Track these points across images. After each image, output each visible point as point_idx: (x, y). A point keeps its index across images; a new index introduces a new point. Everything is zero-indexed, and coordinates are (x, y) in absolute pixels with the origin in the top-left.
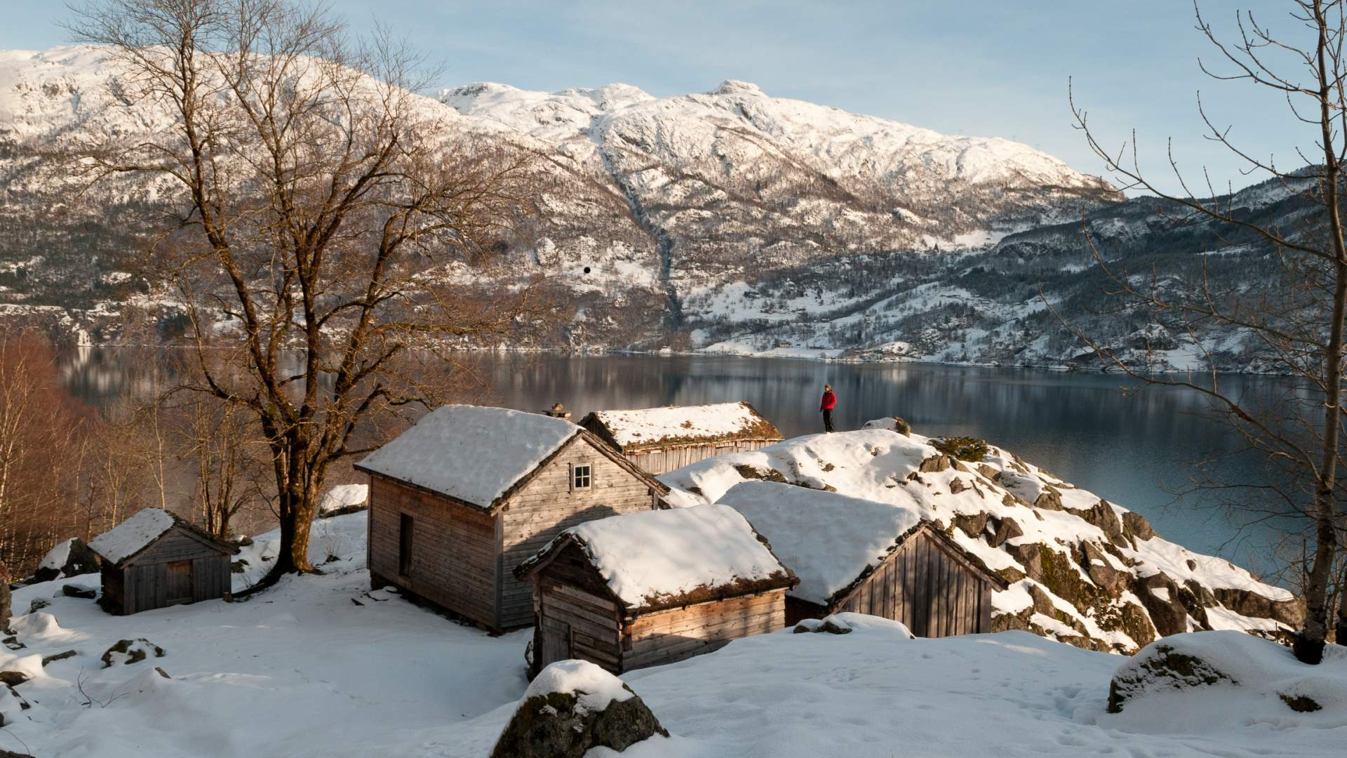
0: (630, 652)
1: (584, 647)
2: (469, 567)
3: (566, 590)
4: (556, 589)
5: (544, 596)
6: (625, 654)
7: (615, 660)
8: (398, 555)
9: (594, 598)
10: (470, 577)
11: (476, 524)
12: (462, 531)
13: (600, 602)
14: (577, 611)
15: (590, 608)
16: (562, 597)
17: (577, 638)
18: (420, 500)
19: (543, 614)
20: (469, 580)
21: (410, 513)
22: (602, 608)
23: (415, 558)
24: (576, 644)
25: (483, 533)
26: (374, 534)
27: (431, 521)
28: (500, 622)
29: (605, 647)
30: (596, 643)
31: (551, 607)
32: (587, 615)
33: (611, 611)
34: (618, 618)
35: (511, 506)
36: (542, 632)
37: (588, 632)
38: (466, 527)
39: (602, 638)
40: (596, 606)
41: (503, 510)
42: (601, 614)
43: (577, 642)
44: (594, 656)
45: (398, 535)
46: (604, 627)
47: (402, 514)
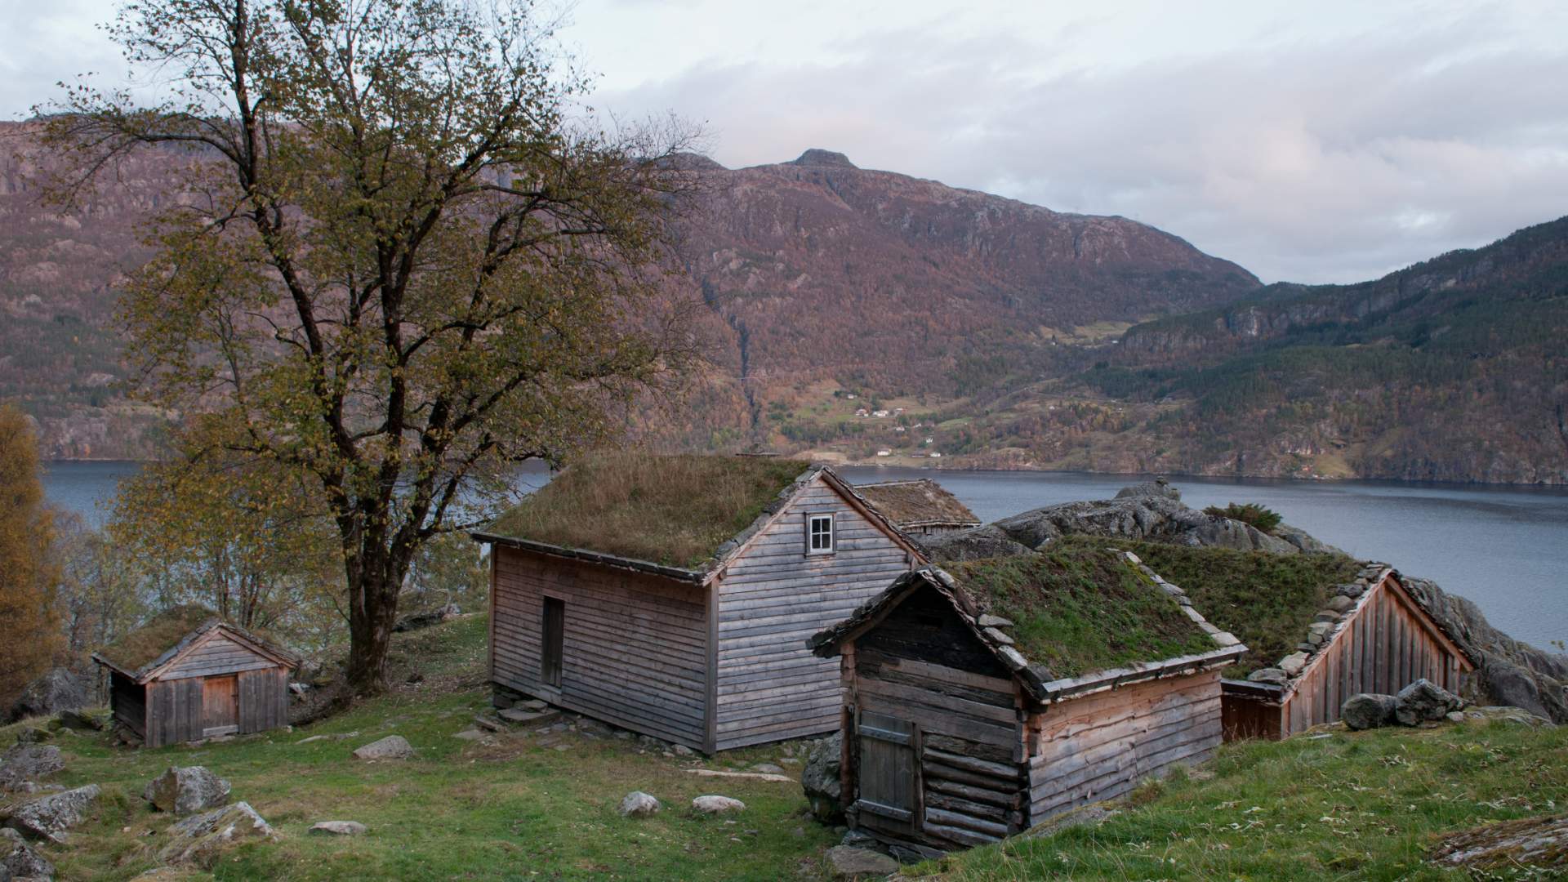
0: (1040, 759)
1: (946, 756)
3: (906, 666)
4: (885, 668)
5: (861, 680)
6: (1034, 761)
7: (1013, 773)
8: (540, 657)
9: (967, 674)
10: (661, 681)
11: (672, 601)
12: (646, 614)
13: (977, 680)
14: (931, 697)
15: (958, 692)
17: (931, 740)
18: (577, 576)
19: (862, 709)
20: (660, 685)
21: (559, 596)
22: (981, 690)
23: (567, 659)
24: (928, 752)
25: (686, 614)
27: (596, 603)
28: (715, 742)
29: (989, 753)
30: (972, 747)
31: (877, 697)
32: (951, 703)
33: (1002, 694)
34: (1018, 703)
35: (729, 571)
36: (860, 737)
37: (953, 731)
38: (653, 607)
39: (983, 739)
40: (972, 688)
41: (719, 577)
42: (981, 700)
43: (932, 748)
44: (965, 769)
45: (540, 628)
46: (987, 720)
47: (546, 597)
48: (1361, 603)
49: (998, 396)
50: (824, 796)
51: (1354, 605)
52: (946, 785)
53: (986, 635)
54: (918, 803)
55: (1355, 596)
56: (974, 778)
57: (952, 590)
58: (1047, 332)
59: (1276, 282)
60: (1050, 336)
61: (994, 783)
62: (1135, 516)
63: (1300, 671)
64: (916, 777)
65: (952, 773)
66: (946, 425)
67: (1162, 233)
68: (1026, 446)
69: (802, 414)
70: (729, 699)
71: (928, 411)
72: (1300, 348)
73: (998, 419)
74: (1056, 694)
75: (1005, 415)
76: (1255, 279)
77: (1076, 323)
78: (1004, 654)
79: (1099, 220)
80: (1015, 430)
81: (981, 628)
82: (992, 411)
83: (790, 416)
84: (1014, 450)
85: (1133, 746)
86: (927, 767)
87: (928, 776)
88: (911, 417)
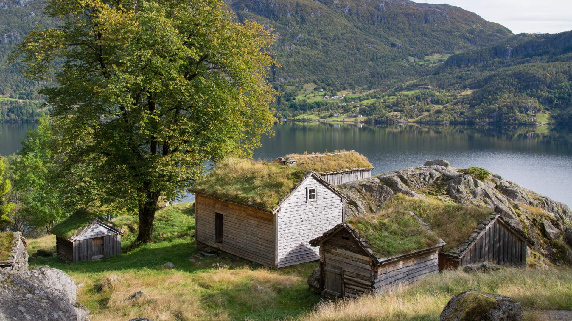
0: (377, 280)
1: (351, 278)
2: (258, 239)
3: (339, 251)
4: (333, 250)
5: (326, 254)
6: (376, 281)
7: (370, 284)
8: (214, 233)
9: (356, 255)
10: (259, 244)
11: (262, 218)
12: (253, 221)
13: (360, 256)
14: (346, 260)
15: (354, 259)
16: (338, 254)
17: (346, 273)
18: (227, 206)
19: (325, 263)
20: (258, 245)
21: (221, 213)
22: (361, 259)
23: (224, 234)
24: (345, 276)
25: (266, 222)
26: (198, 222)
27: (235, 216)
28: (277, 265)
29: (363, 278)
30: (358, 275)
31: (331, 259)
32: (352, 262)
33: (367, 261)
34: (371, 264)
35: (281, 209)
36: (325, 271)
37: (353, 271)
38: (256, 219)
39: (361, 273)
40: (358, 259)
41: (278, 211)
42: (360, 262)
43: (346, 275)
44: (356, 282)
45: (214, 223)
46: (362, 268)
47: (217, 214)
48: (487, 227)
49: (389, 89)
50: (315, 287)
51: (485, 228)
52: (351, 286)
53: (361, 244)
54: (342, 291)
55: (486, 225)
56: (359, 285)
57: (352, 230)
58: (412, 59)
59: (520, 33)
60: (413, 61)
61: (364, 286)
62: (430, 174)
63: (465, 249)
64: (342, 284)
65: (352, 283)
66: (365, 102)
67: (466, 11)
68: (401, 111)
69: (300, 98)
70: (282, 251)
71: (357, 95)
72: (530, 64)
73: (389, 99)
74: (382, 262)
75: (391, 98)
76: (510, 32)
77: (425, 55)
78: (367, 250)
79: (437, 6)
80: (396, 104)
81: (360, 242)
82: (386, 95)
83: (294, 99)
84: (395, 113)
85: (407, 275)
86: (345, 281)
87: (345, 283)
88: (349, 99)
